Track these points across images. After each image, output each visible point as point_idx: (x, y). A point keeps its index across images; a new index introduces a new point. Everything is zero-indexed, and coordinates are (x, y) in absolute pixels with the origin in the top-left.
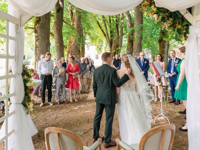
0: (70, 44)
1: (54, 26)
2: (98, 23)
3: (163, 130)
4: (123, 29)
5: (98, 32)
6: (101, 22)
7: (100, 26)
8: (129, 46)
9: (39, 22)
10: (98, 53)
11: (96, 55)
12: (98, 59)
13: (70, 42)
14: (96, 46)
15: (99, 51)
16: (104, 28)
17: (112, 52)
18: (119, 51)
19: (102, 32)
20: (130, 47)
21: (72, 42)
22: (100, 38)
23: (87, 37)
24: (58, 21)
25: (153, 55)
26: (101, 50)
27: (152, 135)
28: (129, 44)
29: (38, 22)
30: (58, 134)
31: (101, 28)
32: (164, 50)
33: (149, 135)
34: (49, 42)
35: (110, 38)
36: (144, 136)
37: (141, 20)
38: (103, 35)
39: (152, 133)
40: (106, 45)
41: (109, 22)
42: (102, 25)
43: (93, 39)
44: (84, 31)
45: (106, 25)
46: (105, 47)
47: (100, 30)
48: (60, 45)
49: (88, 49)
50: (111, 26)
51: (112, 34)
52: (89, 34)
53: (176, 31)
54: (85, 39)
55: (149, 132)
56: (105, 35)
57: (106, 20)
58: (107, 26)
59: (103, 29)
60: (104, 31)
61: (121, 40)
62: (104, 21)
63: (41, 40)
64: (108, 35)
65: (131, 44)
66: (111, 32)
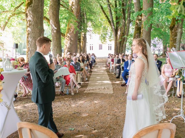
0: (68, 31)
1: (50, 10)
2: (102, 8)
3: (159, 130)
4: (130, 14)
5: (101, 18)
6: (105, 6)
7: (104, 11)
8: (136, 34)
9: (31, 4)
10: (102, 43)
11: (100, 45)
12: (102, 49)
13: (69, 29)
14: (99, 34)
15: (103, 40)
16: (109, 14)
17: (118, 41)
18: (125, 40)
19: (106, 18)
20: (138, 36)
21: (71, 29)
22: (104, 25)
23: (90, 24)
24: (55, 5)
25: (165, 45)
26: (106, 39)
27: (145, 135)
28: (136, 32)
29: (29, 5)
30: (31, 130)
31: (105, 14)
32: (176, 39)
33: (141, 136)
34: (43, 28)
35: (115, 26)
36: (135, 136)
37: (151, 3)
38: (108, 22)
39: (145, 133)
40: (111, 33)
41: (115, 6)
42: (107, 11)
43: (95, 26)
44: (85, 17)
45: (111, 10)
46: (110, 35)
47: (104, 16)
48: (56, 32)
49: (91, 38)
50: (116, 12)
51: (117, 21)
52: (91, 20)
53: (182, 4)
54: (87, 27)
55: (141, 131)
56: (109, 22)
57: (111, 4)
58: (113, 11)
59: (107, 15)
60: (109, 17)
61: (128, 28)
62: (109, 5)
63: (33, 25)
64: (113, 22)
65: (138, 32)
66: (117, 18)
